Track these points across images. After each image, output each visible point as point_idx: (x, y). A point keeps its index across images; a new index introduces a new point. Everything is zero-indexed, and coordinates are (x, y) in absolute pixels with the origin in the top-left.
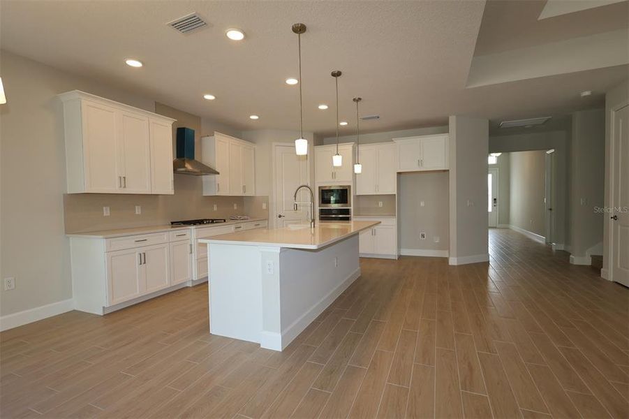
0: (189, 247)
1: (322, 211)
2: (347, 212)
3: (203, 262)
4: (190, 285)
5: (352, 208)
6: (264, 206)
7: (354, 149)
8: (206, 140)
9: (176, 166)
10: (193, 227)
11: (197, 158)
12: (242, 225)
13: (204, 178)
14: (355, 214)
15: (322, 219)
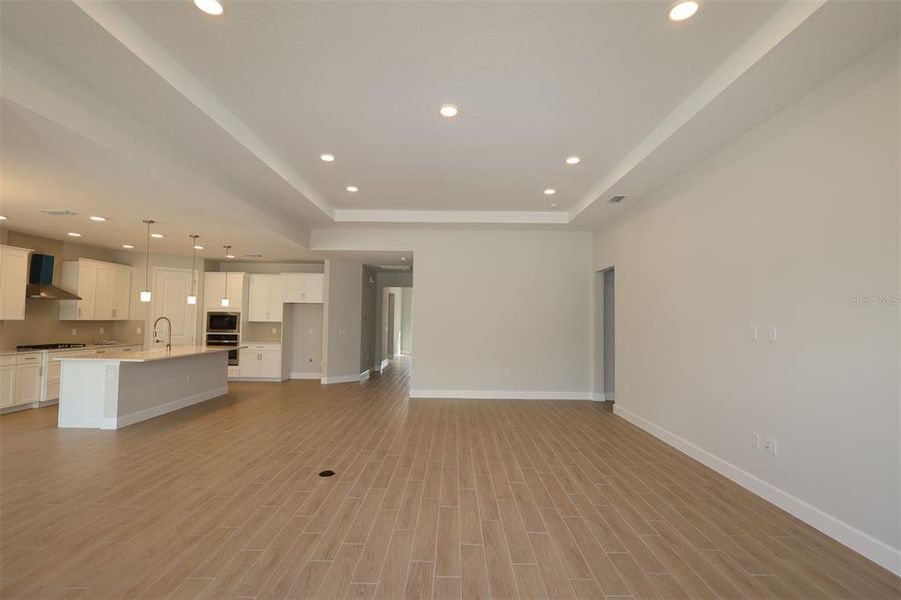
0: (38, 369)
1: (209, 337)
2: (235, 337)
3: (54, 384)
4: (36, 406)
5: (240, 334)
6: (139, 331)
7: (244, 277)
8: (68, 265)
9: (30, 292)
10: (45, 351)
11: (55, 283)
12: (106, 350)
13: (62, 302)
14: (244, 340)
15: (209, 344)
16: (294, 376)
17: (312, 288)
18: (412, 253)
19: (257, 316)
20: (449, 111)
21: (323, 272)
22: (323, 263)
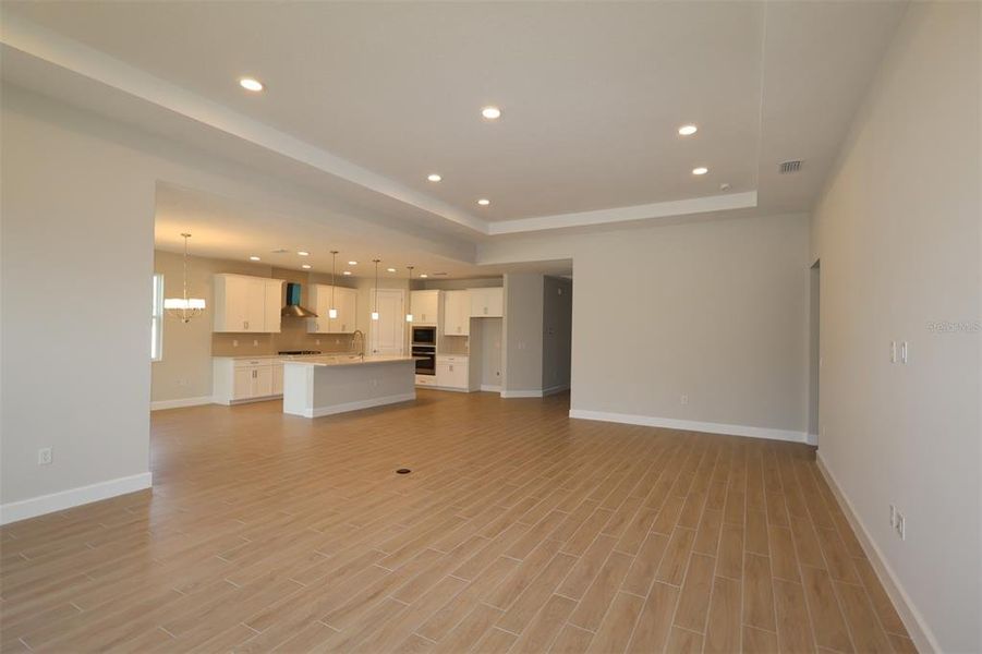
1: (414, 348)
2: (433, 350)
5: (436, 346)
7: (439, 295)
9: (285, 312)
10: (292, 356)
11: (302, 305)
13: (309, 319)
14: (440, 352)
15: (414, 355)
16: (484, 388)
17: (492, 302)
18: (571, 260)
19: (451, 330)
20: (491, 113)
21: (501, 285)
22: (502, 277)
